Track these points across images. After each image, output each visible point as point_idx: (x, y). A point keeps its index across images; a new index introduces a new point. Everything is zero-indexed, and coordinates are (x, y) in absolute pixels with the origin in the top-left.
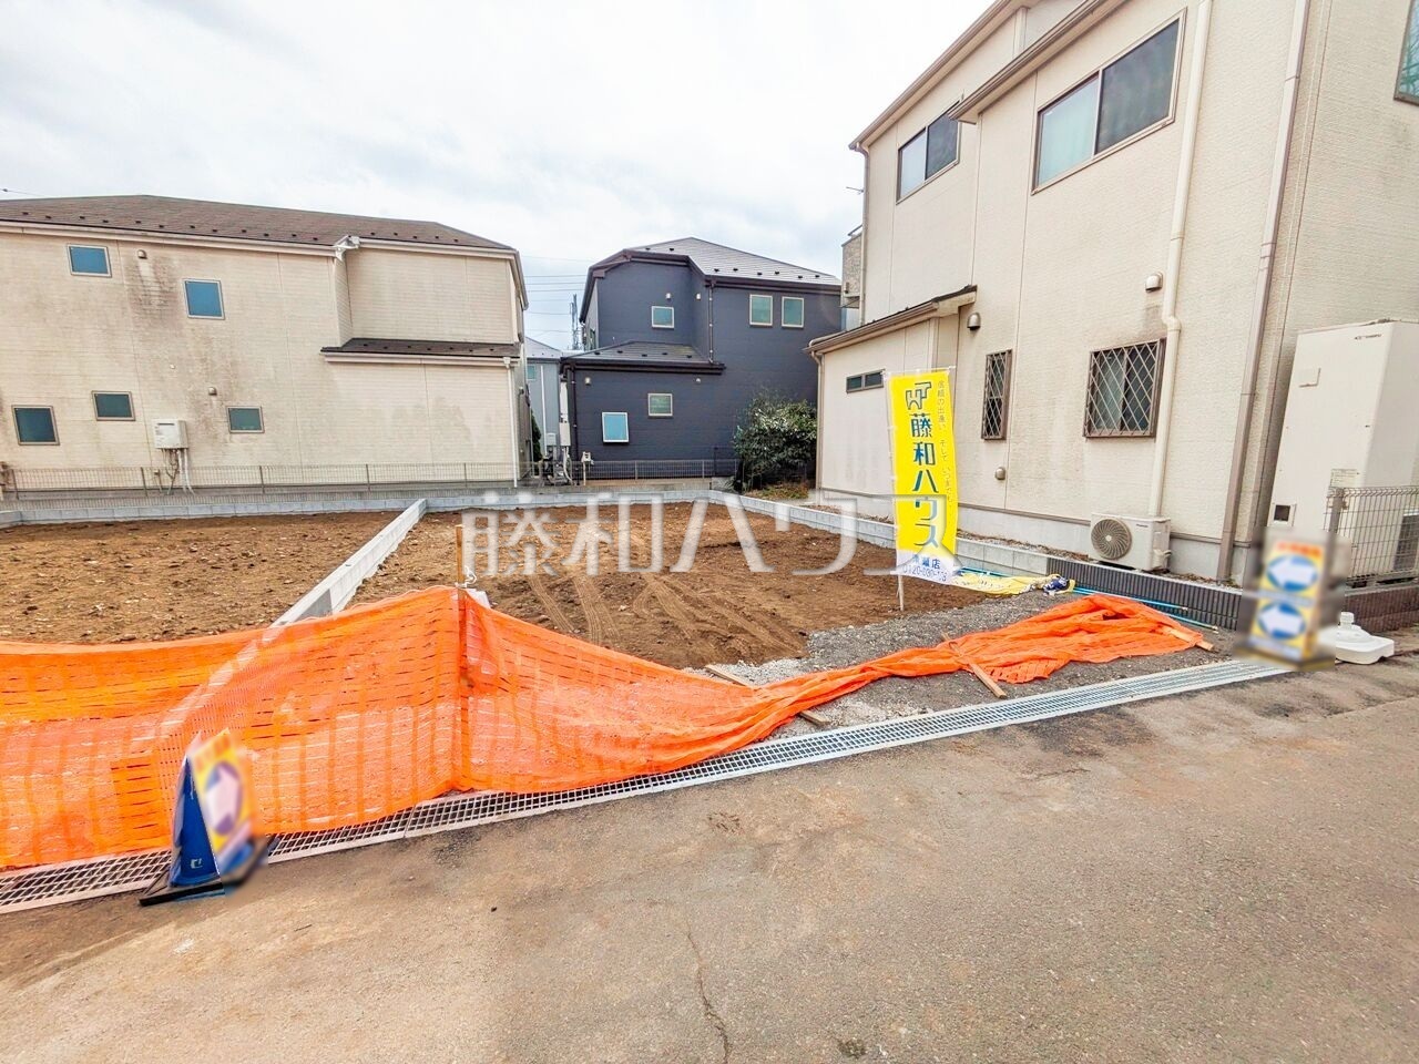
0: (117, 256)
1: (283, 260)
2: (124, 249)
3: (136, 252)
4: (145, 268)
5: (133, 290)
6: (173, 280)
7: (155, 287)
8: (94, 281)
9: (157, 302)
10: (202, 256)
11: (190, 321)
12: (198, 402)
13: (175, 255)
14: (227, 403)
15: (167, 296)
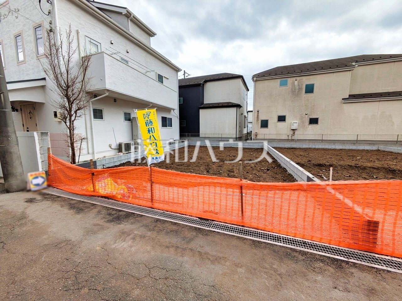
0: (290, 81)
1: (335, 74)
2: (292, 79)
3: (294, 79)
4: (296, 83)
5: (292, 89)
6: (302, 85)
7: (297, 88)
8: (284, 88)
9: (297, 91)
10: (311, 77)
11: (304, 95)
12: (302, 117)
13: (304, 78)
14: (309, 117)
15: (300, 89)
